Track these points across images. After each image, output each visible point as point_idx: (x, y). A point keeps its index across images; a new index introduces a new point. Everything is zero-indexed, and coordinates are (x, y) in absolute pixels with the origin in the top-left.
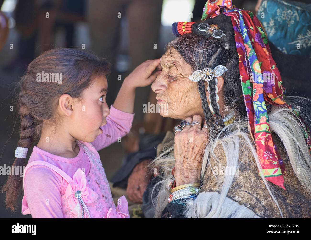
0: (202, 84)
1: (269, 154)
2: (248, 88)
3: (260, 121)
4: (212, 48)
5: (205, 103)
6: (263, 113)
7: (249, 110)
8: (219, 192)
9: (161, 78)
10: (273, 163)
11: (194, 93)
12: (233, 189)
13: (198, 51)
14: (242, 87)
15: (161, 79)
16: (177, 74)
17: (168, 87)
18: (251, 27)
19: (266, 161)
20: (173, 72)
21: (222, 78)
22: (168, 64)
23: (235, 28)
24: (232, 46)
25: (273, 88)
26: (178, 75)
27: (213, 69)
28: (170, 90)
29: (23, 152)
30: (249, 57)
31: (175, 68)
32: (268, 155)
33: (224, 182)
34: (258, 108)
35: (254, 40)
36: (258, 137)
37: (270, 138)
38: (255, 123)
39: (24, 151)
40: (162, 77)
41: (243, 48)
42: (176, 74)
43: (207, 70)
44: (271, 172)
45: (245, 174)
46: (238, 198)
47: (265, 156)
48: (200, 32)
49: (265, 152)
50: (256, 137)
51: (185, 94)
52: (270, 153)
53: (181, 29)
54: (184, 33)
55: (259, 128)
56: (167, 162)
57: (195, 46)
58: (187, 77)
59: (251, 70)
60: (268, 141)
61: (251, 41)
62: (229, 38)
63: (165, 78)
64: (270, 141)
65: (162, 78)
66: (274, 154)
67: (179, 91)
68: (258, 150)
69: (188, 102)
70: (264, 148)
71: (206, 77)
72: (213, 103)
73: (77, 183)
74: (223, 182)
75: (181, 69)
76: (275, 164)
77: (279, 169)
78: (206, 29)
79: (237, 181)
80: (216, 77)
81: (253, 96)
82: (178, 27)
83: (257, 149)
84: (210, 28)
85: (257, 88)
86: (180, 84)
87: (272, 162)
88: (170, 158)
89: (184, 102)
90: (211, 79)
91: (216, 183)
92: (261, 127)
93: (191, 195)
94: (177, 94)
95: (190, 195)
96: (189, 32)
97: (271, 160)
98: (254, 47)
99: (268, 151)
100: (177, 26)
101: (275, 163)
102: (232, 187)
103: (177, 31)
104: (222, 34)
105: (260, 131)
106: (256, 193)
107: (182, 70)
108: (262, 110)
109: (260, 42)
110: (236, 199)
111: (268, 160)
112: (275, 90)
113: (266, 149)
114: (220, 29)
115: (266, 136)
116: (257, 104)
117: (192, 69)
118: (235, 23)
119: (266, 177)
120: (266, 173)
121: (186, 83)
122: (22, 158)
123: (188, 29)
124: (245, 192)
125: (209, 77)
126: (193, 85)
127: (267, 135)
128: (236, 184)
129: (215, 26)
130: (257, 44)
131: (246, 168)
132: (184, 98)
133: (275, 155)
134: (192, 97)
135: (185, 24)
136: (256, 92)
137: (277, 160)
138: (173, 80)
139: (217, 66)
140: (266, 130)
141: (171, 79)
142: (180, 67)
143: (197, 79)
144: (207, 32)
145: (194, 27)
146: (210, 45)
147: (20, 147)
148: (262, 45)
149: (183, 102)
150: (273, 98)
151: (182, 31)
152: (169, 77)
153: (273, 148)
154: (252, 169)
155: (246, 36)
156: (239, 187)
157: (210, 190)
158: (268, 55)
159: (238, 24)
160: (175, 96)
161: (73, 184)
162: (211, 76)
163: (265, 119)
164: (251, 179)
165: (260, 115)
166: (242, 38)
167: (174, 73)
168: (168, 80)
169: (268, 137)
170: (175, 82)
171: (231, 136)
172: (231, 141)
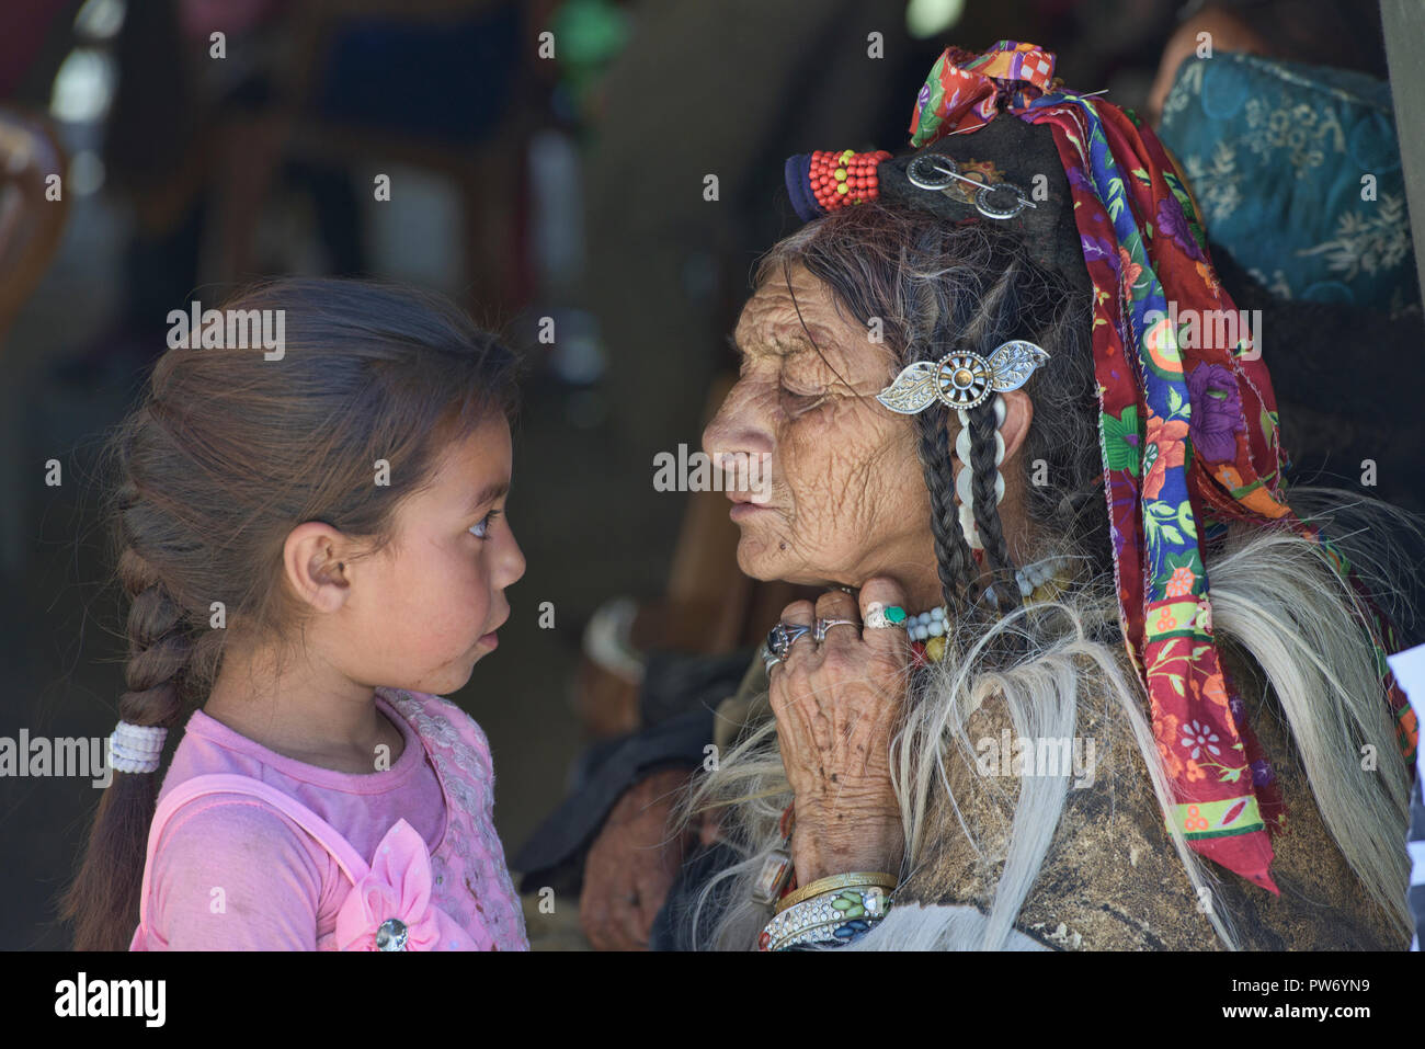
0: (939, 427)
1: (1206, 737)
2: (1126, 440)
3: (1169, 589)
4: (980, 263)
5: (945, 512)
6: (1180, 554)
7: (1125, 541)
8: (983, 907)
9: (744, 402)
10: (1223, 775)
11: (901, 466)
12: (1046, 895)
13: (918, 275)
14: (1102, 433)
15: (747, 405)
16: (823, 383)
17: (779, 441)
18: (1140, 173)
19: (1191, 765)
20: (804, 374)
21: (1025, 395)
22: (777, 340)
23: (1072, 173)
24: (1067, 253)
25: (1239, 438)
26: (827, 386)
27: (986, 354)
28: (793, 454)
29: (141, 748)
30: (1133, 305)
31: (812, 355)
32: (1201, 740)
33: (1007, 864)
34: (1159, 528)
35: (1156, 225)
36: (1156, 659)
37: (1214, 666)
38: (1148, 598)
39: (146, 740)
40: (749, 398)
41: (1113, 262)
42: (816, 385)
43: (962, 361)
44: (1212, 816)
45: (1104, 830)
46: (1069, 933)
47: (1186, 742)
48: (920, 195)
49: (1186, 728)
50: (1147, 660)
51: (859, 471)
52: (1212, 732)
53: (827, 185)
54: (840, 201)
55: (1162, 621)
56: (759, 779)
57: (903, 258)
58: (867, 393)
59: (1141, 362)
60: (1202, 680)
61: (1143, 233)
62: (1049, 218)
63: (765, 400)
64: (1211, 677)
65: (751, 401)
66: (1228, 734)
67: (835, 458)
68: (1158, 719)
69: (873, 509)
70: (1183, 708)
71: (958, 394)
72: (982, 507)
73: (390, 884)
74: (1002, 864)
75: (838, 359)
76: (1230, 782)
77: (1252, 804)
78: (946, 183)
79: (1065, 857)
80: (1001, 394)
81: (1143, 477)
82: (813, 175)
83: (1155, 713)
84: (963, 174)
85: (1161, 440)
86: (840, 425)
87: (1219, 769)
88: (774, 759)
89: (857, 505)
90: (978, 402)
91: (973, 865)
92: (1172, 615)
93: (843, 924)
94: (825, 473)
95: (838, 926)
96: (868, 196)
97: (1216, 764)
98: (1155, 259)
99: (1199, 722)
100: (810, 169)
101: (1234, 775)
102: (1041, 888)
103: (808, 194)
104: (1020, 200)
105: (1167, 634)
106: (1148, 917)
107: (846, 363)
108: (1178, 540)
109: (1181, 237)
110: (1058, 939)
111: (1198, 761)
112: (1247, 448)
113: (1190, 712)
114: (1006, 179)
115: (1191, 654)
116: (1156, 514)
117: (894, 356)
118: (1072, 153)
119: (1191, 838)
120: (1195, 820)
121: (864, 423)
122: (141, 774)
123: (861, 183)
124: (1101, 911)
125: (968, 392)
126: (898, 427)
127: (1199, 651)
128: (1060, 875)
129: (981, 166)
130: (1167, 242)
131: (1108, 800)
132: (853, 488)
133: (1232, 741)
134: (888, 484)
135: (846, 163)
136: (1154, 456)
137: (1243, 764)
138: (802, 411)
139: (1003, 342)
140: (1192, 628)
141: (794, 406)
142: (834, 352)
143: (916, 403)
144: (949, 194)
145: (888, 173)
146: (969, 253)
147: (130, 724)
148: (1188, 251)
149: (852, 506)
150: (1236, 485)
151: (836, 190)
152: (780, 398)
153: (1223, 708)
154: (1133, 805)
155: (1120, 208)
156: (1074, 886)
157: (944, 896)
158: (1216, 294)
159: (1083, 159)
160: (816, 480)
161: (374, 887)
162: (980, 388)
163: (1190, 582)
164: (1127, 853)
165: (1170, 562)
166: (1108, 216)
167: (809, 378)
168: (778, 411)
169: (1205, 662)
170: (816, 416)
171: (1043, 660)
172: (1046, 679)
